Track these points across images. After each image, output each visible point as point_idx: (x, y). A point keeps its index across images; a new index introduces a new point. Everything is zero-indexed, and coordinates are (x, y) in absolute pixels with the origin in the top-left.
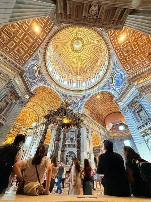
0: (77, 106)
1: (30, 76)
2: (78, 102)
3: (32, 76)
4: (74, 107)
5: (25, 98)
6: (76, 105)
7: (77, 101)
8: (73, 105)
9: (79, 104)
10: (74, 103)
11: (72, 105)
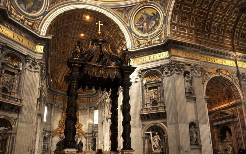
0: (157, 23)
1: (29, 6)
2: (157, 13)
3: (32, 4)
4: (150, 27)
5: (36, 53)
6: (154, 22)
7: (153, 11)
8: (145, 24)
9: (159, 18)
10: (148, 18)
11: (143, 25)
